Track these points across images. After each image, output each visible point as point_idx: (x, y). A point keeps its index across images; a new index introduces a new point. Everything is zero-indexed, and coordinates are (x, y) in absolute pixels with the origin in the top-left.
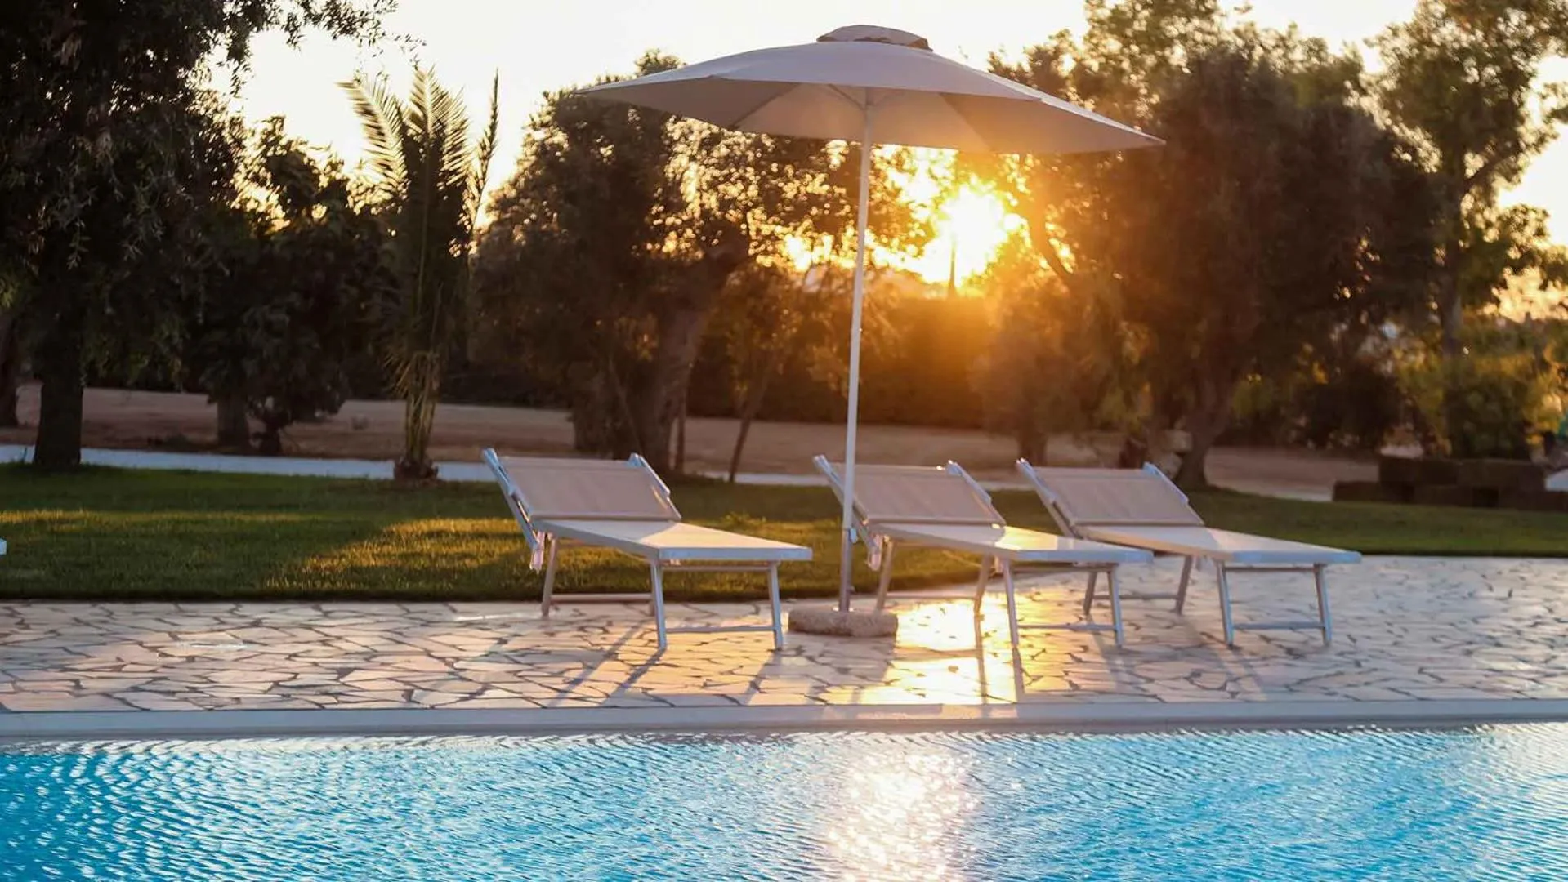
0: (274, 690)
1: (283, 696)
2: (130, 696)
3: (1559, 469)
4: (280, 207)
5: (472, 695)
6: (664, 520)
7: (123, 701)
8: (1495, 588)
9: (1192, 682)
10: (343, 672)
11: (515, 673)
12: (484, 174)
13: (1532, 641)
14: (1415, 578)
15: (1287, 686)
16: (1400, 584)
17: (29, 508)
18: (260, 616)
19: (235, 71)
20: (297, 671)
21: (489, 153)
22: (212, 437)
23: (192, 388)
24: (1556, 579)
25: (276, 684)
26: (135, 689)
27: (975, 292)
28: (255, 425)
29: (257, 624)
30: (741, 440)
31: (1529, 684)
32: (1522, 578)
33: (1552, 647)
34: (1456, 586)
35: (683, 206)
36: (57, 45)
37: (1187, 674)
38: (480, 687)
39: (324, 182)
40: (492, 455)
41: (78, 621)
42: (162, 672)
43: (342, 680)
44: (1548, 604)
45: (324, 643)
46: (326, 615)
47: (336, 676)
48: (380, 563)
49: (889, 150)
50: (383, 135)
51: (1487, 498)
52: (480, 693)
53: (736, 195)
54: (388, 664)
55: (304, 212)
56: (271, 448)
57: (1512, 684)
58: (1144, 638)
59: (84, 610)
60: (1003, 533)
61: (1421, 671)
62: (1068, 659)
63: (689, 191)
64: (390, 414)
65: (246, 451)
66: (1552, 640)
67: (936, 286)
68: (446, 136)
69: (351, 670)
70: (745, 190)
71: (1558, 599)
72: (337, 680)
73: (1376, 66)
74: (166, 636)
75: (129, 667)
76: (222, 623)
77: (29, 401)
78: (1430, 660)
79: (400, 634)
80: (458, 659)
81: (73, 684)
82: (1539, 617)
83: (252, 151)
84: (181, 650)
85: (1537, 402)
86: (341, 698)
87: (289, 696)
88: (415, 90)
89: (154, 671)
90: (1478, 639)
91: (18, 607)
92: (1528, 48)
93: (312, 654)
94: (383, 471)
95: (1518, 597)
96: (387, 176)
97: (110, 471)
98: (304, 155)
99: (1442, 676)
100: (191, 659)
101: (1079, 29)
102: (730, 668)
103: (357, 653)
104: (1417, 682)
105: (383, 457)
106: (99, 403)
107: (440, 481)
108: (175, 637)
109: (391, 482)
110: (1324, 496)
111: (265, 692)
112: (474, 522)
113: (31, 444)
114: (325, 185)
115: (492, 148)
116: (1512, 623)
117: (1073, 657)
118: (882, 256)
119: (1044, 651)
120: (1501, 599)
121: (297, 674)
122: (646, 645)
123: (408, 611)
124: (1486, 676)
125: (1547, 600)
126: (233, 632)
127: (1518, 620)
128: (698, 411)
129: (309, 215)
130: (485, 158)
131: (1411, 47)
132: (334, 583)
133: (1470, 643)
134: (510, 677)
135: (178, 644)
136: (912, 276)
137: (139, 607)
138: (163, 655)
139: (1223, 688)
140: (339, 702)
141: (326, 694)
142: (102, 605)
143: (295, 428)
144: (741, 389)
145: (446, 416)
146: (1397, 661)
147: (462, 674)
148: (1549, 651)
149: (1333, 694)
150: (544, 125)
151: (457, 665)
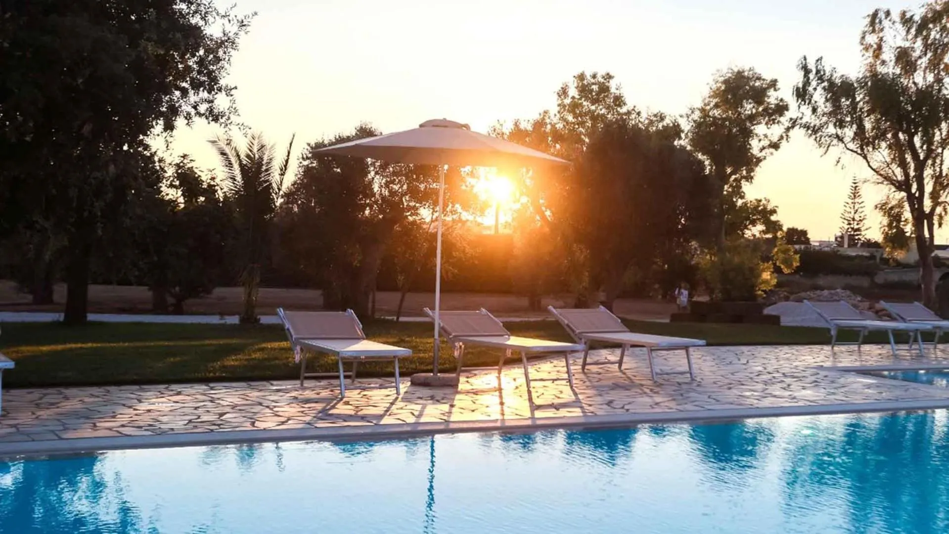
0: (190, 424)
1: (194, 426)
2: (121, 429)
3: (770, 305)
4: (182, 197)
5: (283, 423)
6: (358, 339)
7: (118, 432)
8: (741, 359)
9: (609, 406)
10: (222, 415)
11: (302, 412)
12: (281, 182)
13: (757, 382)
14: (706, 356)
15: (651, 406)
16: (700, 359)
17: (65, 343)
18: (179, 390)
19: (166, 137)
20: (200, 414)
21: (284, 173)
22: (150, 306)
23: (140, 284)
24: (767, 354)
25: (190, 421)
26: (123, 426)
27: (508, 231)
28: (171, 300)
29: (179, 393)
30: (402, 301)
31: (756, 401)
32: (753, 355)
33: (766, 385)
34: (724, 359)
35: (374, 195)
36: (81, 127)
37: (606, 402)
38: (286, 419)
39: (205, 186)
40: (281, 311)
41: (92, 396)
42: (135, 418)
43: (221, 418)
44: (764, 366)
45: (212, 401)
46: (212, 389)
47: (218, 417)
48: (236, 363)
49: (468, 169)
50: (231, 164)
51: (738, 319)
52: (286, 422)
53: (397, 189)
54: (243, 410)
55: (194, 200)
56: (178, 311)
57: (749, 401)
58: (587, 387)
59: (95, 390)
60: (509, 339)
61: (709, 397)
62: (554, 397)
63: (376, 188)
64: (238, 293)
65: (167, 313)
66: (765, 382)
67: (489, 228)
68: (263, 165)
69: (225, 413)
70: (401, 187)
71: (768, 363)
72: (219, 418)
73: (686, 126)
74: (136, 401)
75: (119, 416)
76: (162, 394)
77: (60, 292)
78: (714, 392)
79: (247, 396)
80: (275, 407)
81: (92, 425)
82: (760, 371)
83: (170, 172)
84: (143, 407)
85: (760, 276)
86: (222, 426)
87: (196, 426)
88: (249, 143)
89: (131, 417)
90: (734, 382)
91: (63, 390)
92: (752, 118)
93: (208, 406)
94: (234, 320)
95: (751, 364)
96: (234, 183)
97: (101, 324)
98: (196, 173)
99: (718, 399)
100: (149, 411)
101: (554, 109)
102: (400, 407)
103: (228, 405)
104: (707, 402)
105: (233, 314)
106: (95, 291)
107: (261, 324)
108: (140, 401)
109: (239, 325)
110: (667, 321)
111: (185, 425)
112: (279, 343)
113: (62, 312)
114: (206, 187)
115: (286, 170)
116: (748, 374)
117: (556, 396)
118: (465, 216)
119: (543, 394)
120: (744, 364)
121: (200, 416)
122: (362, 397)
123: (251, 385)
124: (737, 398)
125: (764, 364)
126: (168, 398)
127: (751, 373)
128: (381, 288)
129: (197, 202)
130: (282, 174)
131: (701, 118)
132: (215, 374)
133: (730, 384)
134: (301, 414)
135: (141, 404)
136: (479, 224)
137: (123, 388)
138: (135, 410)
139: (623, 408)
140: (221, 428)
141: (215, 425)
142: (103, 388)
143: (190, 301)
144: (401, 278)
145: (263, 293)
146: (699, 393)
147: (278, 413)
148: (764, 386)
149: (671, 409)
150: (308, 158)
151: (275, 409)
